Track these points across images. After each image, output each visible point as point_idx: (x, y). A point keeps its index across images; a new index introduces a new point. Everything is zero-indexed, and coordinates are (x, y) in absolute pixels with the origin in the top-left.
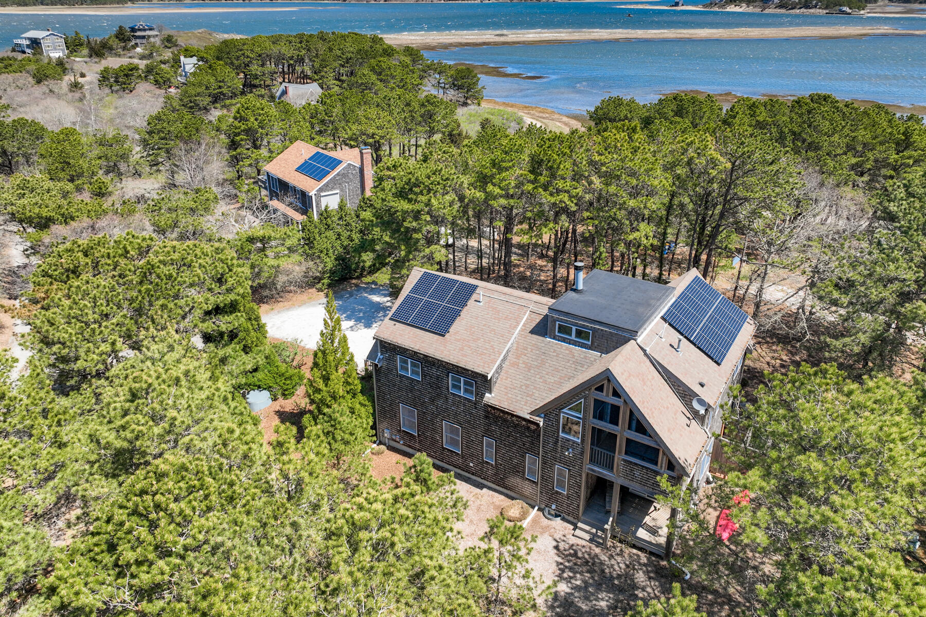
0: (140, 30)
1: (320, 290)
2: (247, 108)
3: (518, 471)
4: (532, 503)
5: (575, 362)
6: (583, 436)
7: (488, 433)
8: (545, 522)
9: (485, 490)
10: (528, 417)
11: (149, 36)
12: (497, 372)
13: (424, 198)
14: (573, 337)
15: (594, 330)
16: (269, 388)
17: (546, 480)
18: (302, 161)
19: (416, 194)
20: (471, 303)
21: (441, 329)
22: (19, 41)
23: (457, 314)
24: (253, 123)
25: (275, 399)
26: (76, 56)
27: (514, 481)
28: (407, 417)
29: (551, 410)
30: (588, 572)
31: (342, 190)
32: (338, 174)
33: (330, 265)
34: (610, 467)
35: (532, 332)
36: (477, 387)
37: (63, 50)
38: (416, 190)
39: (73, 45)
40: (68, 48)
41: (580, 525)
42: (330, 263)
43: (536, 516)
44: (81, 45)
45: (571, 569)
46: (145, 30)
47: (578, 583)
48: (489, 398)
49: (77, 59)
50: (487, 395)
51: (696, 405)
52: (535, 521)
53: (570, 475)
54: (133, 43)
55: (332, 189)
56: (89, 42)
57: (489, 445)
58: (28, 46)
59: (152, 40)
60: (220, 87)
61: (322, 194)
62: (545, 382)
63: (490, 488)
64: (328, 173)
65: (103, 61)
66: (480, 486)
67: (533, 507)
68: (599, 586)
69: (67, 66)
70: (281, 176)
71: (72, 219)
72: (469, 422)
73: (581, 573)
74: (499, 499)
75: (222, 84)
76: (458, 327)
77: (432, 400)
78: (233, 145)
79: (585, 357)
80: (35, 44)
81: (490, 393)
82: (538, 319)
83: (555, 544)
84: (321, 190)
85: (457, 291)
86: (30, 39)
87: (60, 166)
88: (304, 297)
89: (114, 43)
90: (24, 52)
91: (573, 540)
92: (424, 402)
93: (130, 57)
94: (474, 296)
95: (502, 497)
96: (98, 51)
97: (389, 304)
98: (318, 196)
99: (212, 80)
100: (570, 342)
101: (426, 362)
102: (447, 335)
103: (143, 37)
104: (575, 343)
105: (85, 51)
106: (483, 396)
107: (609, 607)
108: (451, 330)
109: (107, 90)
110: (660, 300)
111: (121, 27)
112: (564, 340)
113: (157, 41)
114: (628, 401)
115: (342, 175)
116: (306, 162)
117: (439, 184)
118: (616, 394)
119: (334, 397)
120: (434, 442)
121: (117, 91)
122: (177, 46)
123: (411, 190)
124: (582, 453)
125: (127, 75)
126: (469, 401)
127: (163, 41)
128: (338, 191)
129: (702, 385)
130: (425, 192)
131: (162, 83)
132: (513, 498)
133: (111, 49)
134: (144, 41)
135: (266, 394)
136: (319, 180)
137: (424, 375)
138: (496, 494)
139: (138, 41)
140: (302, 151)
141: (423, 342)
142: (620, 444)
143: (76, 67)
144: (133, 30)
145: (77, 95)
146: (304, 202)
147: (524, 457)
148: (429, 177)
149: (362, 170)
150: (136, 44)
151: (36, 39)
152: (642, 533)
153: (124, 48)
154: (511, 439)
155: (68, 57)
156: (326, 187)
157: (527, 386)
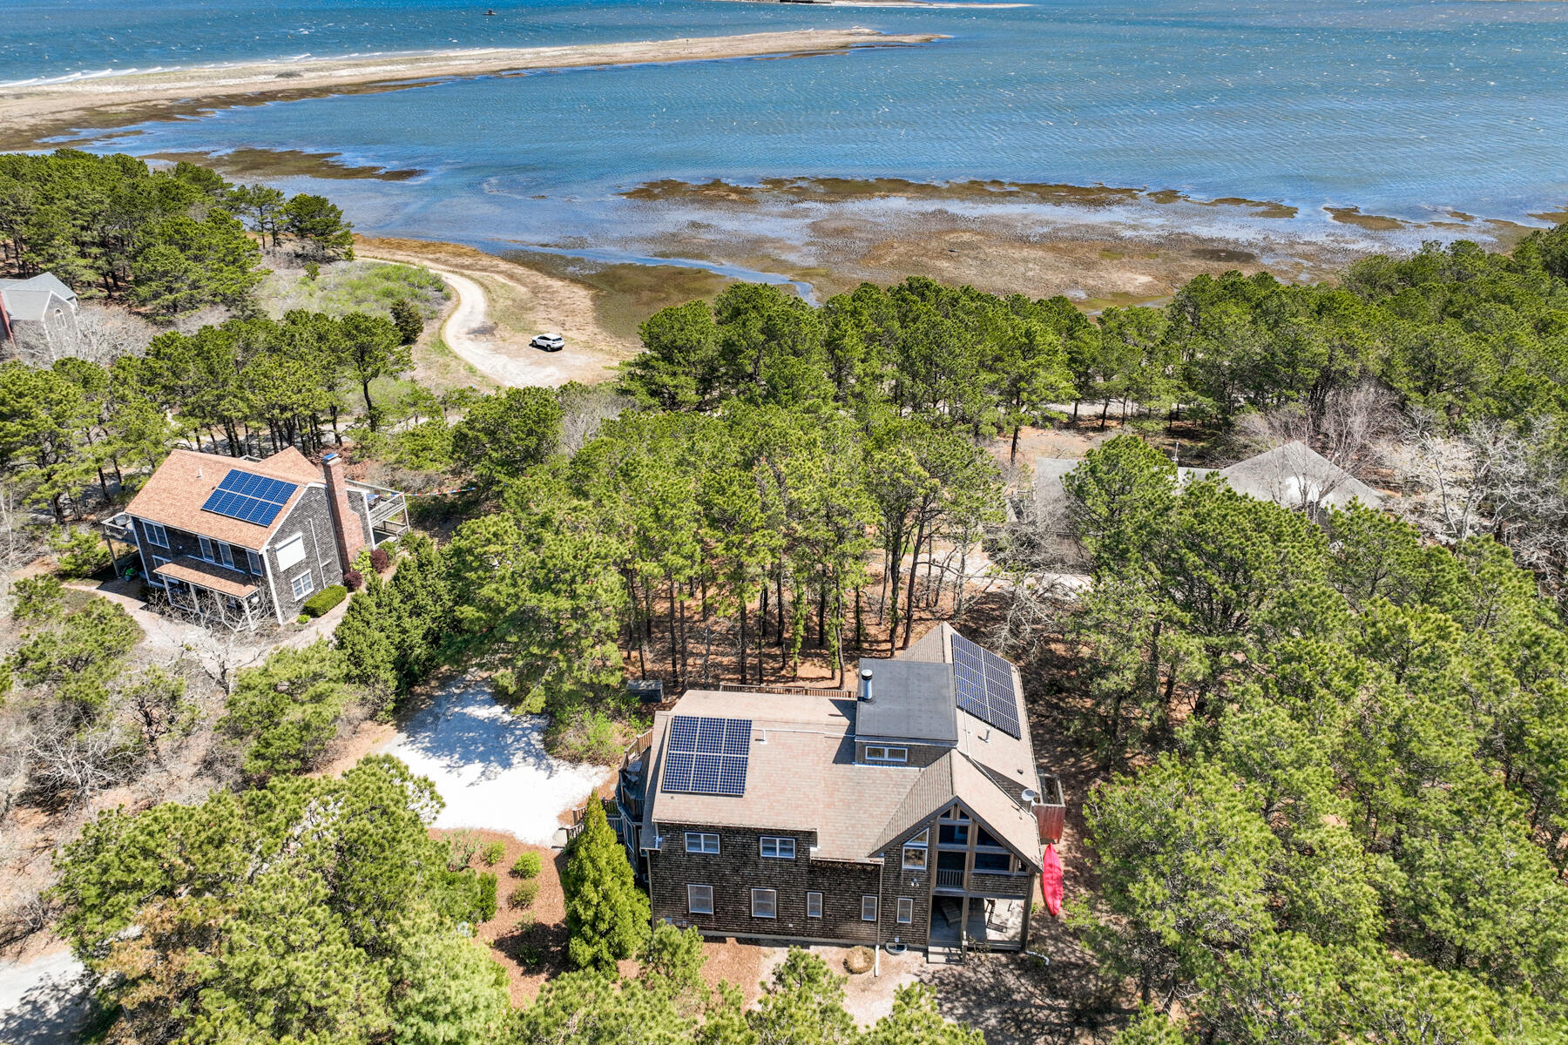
1: (382, 723)
3: (854, 916)
4: (871, 943)
5: (897, 786)
6: (929, 862)
7: (813, 887)
8: (893, 959)
9: (812, 947)
10: (868, 861)
14: (886, 758)
15: (910, 748)
17: (886, 918)
18: (208, 491)
20: (752, 742)
23: (744, 764)
27: (850, 927)
28: (698, 897)
29: (892, 850)
30: (963, 995)
31: (304, 531)
32: (296, 509)
34: (960, 884)
35: (835, 761)
36: (797, 844)
41: (931, 949)
43: (881, 956)
45: (946, 999)
47: (960, 1011)
48: (816, 852)
50: (812, 849)
51: (1025, 797)
52: (884, 963)
53: (915, 904)
55: (292, 532)
57: (814, 899)
61: (277, 546)
62: (871, 816)
63: (816, 944)
64: (280, 509)
67: (874, 947)
68: (979, 1005)
70: (175, 524)
72: (787, 882)
73: (957, 999)
74: (834, 953)
76: (752, 780)
77: (736, 870)
79: (904, 776)
81: (816, 845)
82: (837, 745)
83: (917, 979)
84: (275, 540)
85: (730, 734)
91: (931, 968)
92: (724, 875)
94: (753, 735)
95: (835, 949)
98: (272, 552)
100: (882, 763)
101: (727, 833)
102: (745, 795)
104: (888, 764)
106: (807, 851)
107: (1000, 1022)
108: (747, 786)
110: (950, 686)
112: (876, 763)
114: (977, 818)
115: (303, 507)
116: (218, 492)
118: (963, 815)
120: (737, 915)
124: (929, 879)
126: (787, 860)
128: (300, 534)
129: (1021, 773)
132: (852, 947)
136: (265, 524)
137: (724, 847)
138: (827, 948)
141: (720, 810)
142: (970, 859)
146: (233, 566)
147: (859, 900)
149: (330, 492)
152: (992, 935)
154: (843, 887)
156: (282, 533)
157: (853, 826)
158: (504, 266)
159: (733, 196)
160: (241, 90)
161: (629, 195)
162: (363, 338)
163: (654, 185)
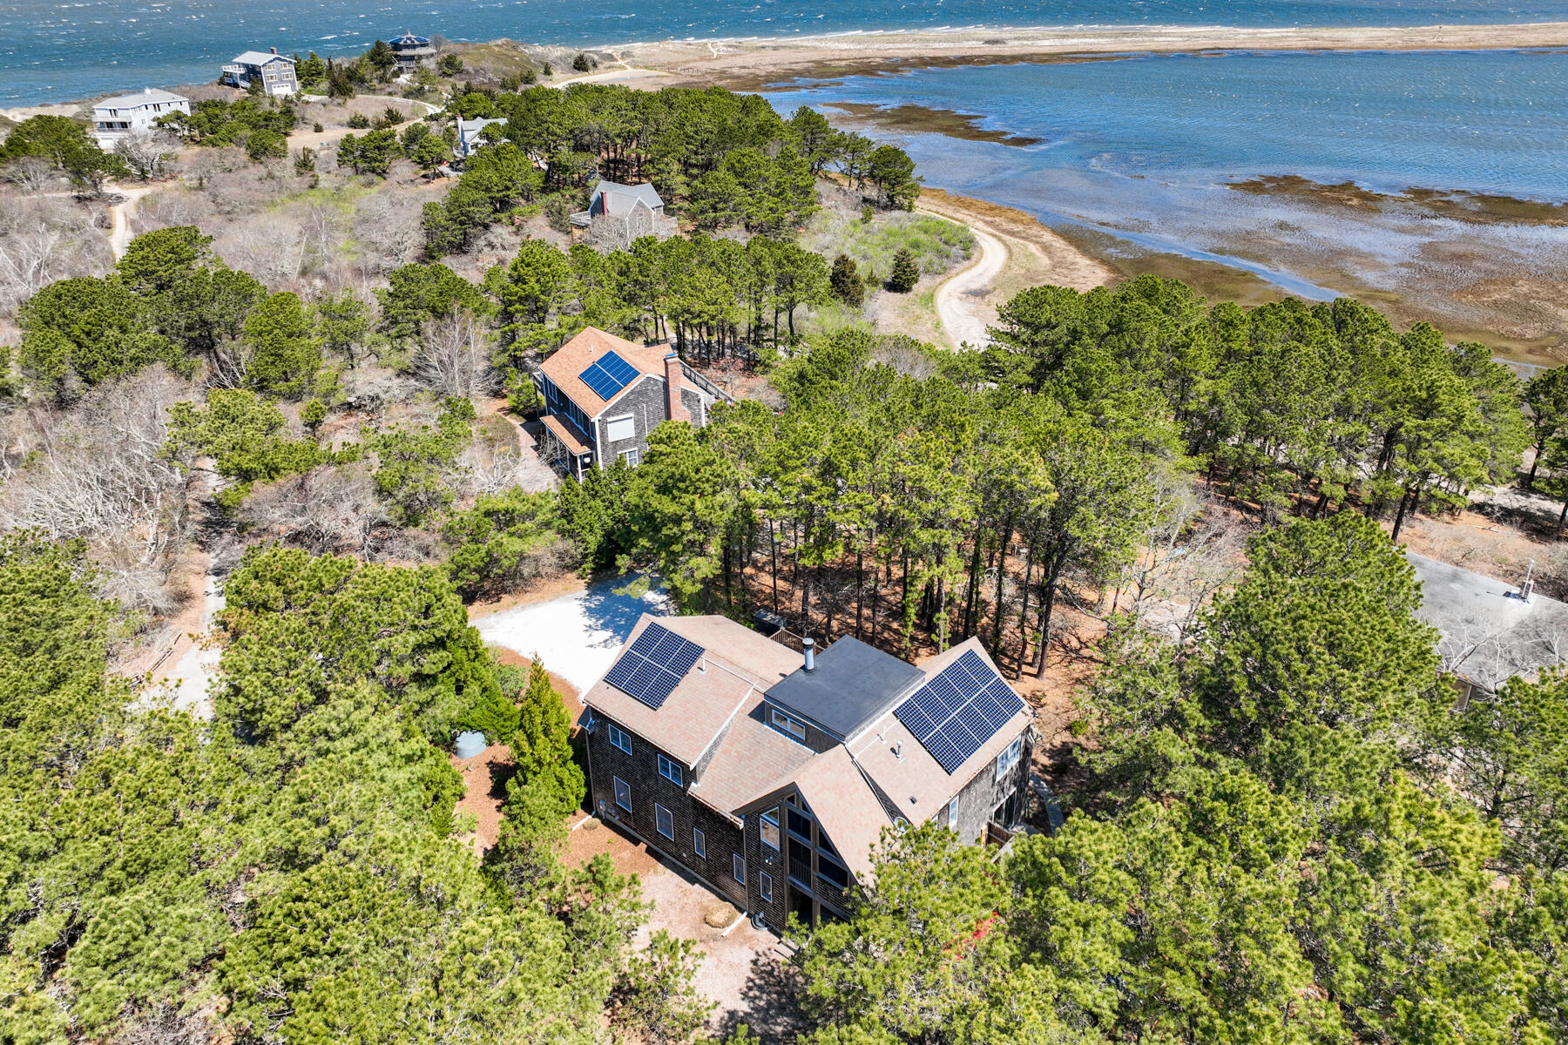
0: (407, 47)
1: (581, 577)
2: (528, 265)
3: (727, 870)
4: (741, 907)
5: (788, 759)
6: (781, 845)
7: (697, 824)
8: (750, 930)
9: (697, 885)
10: (728, 816)
11: (420, 57)
12: (703, 759)
13: (687, 499)
14: (788, 727)
15: (807, 726)
16: (483, 731)
17: (752, 886)
18: (589, 364)
19: (679, 489)
20: (693, 670)
21: (653, 700)
22: (230, 69)
23: (674, 683)
24: (533, 286)
25: (490, 744)
26: (310, 92)
27: (725, 880)
28: (622, 791)
29: (751, 812)
30: (777, 993)
31: (637, 413)
32: (632, 392)
33: (593, 547)
34: (808, 882)
35: (751, 715)
36: (684, 775)
37: (292, 83)
38: (681, 485)
39: (307, 75)
40: (299, 77)
41: (783, 939)
42: (593, 541)
43: (744, 923)
44: (319, 74)
45: (760, 988)
46: (414, 47)
47: (762, 1003)
48: (695, 789)
49: (313, 98)
50: (692, 787)
52: (740, 929)
53: (774, 885)
54: (395, 67)
55: (624, 411)
56: (331, 67)
57: (699, 838)
58: (243, 77)
59: (424, 62)
60: (507, 188)
61: (609, 419)
62: (753, 777)
63: (703, 884)
64: (620, 389)
65: (350, 102)
66: (692, 880)
67: (741, 912)
68: (782, 1010)
69: (297, 115)
70: (559, 384)
71: (277, 470)
72: (679, 810)
73: (769, 994)
74: (708, 898)
75: (509, 184)
76: (673, 700)
77: (644, 779)
78: (507, 316)
79: (798, 754)
80: (253, 73)
81: (695, 783)
82: (759, 700)
83: (754, 957)
84: (608, 414)
86: (246, 66)
87: (271, 359)
88: (558, 586)
89: (368, 71)
90: (236, 86)
91: (775, 956)
92: (636, 779)
93: (390, 94)
94: (699, 662)
95: (713, 897)
96: (343, 85)
97: (662, 607)
98: (603, 422)
99: (495, 179)
100: (784, 732)
101: (636, 739)
102: (660, 711)
103: (411, 58)
104: (791, 736)
105: (325, 85)
106: (688, 786)
107: (784, 1033)
108: (665, 703)
109: (348, 171)
110: (896, 690)
111: (379, 44)
112: (780, 731)
113: (430, 65)
114: (813, 816)
115: (640, 393)
116: (594, 366)
117: (708, 481)
118: (805, 807)
119: (539, 763)
120: (647, 823)
121: (363, 172)
122: (460, 72)
123: (674, 486)
124: (782, 863)
125: (379, 148)
126: (677, 787)
127: (439, 64)
128: (633, 414)
129: (913, 801)
130: (691, 489)
131: (428, 163)
132: (724, 899)
133: (362, 81)
134: (413, 64)
135: (479, 737)
136: (607, 398)
137: (635, 752)
138: (709, 892)
139: (403, 64)
140: (591, 345)
141: (633, 714)
142: (814, 859)
143: (310, 113)
144: (397, 46)
145: (307, 179)
146: (583, 428)
147: (731, 857)
148: (697, 471)
149: (666, 385)
150: (401, 69)
151: (254, 67)
153: (382, 79)
154: (718, 835)
155: (299, 97)
156: (615, 410)
157: (735, 779)
158: (1048, 237)
159: (1355, 202)
160: (947, 53)
161: (1235, 186)
162: (789, 268)
163: (1270, 179)
